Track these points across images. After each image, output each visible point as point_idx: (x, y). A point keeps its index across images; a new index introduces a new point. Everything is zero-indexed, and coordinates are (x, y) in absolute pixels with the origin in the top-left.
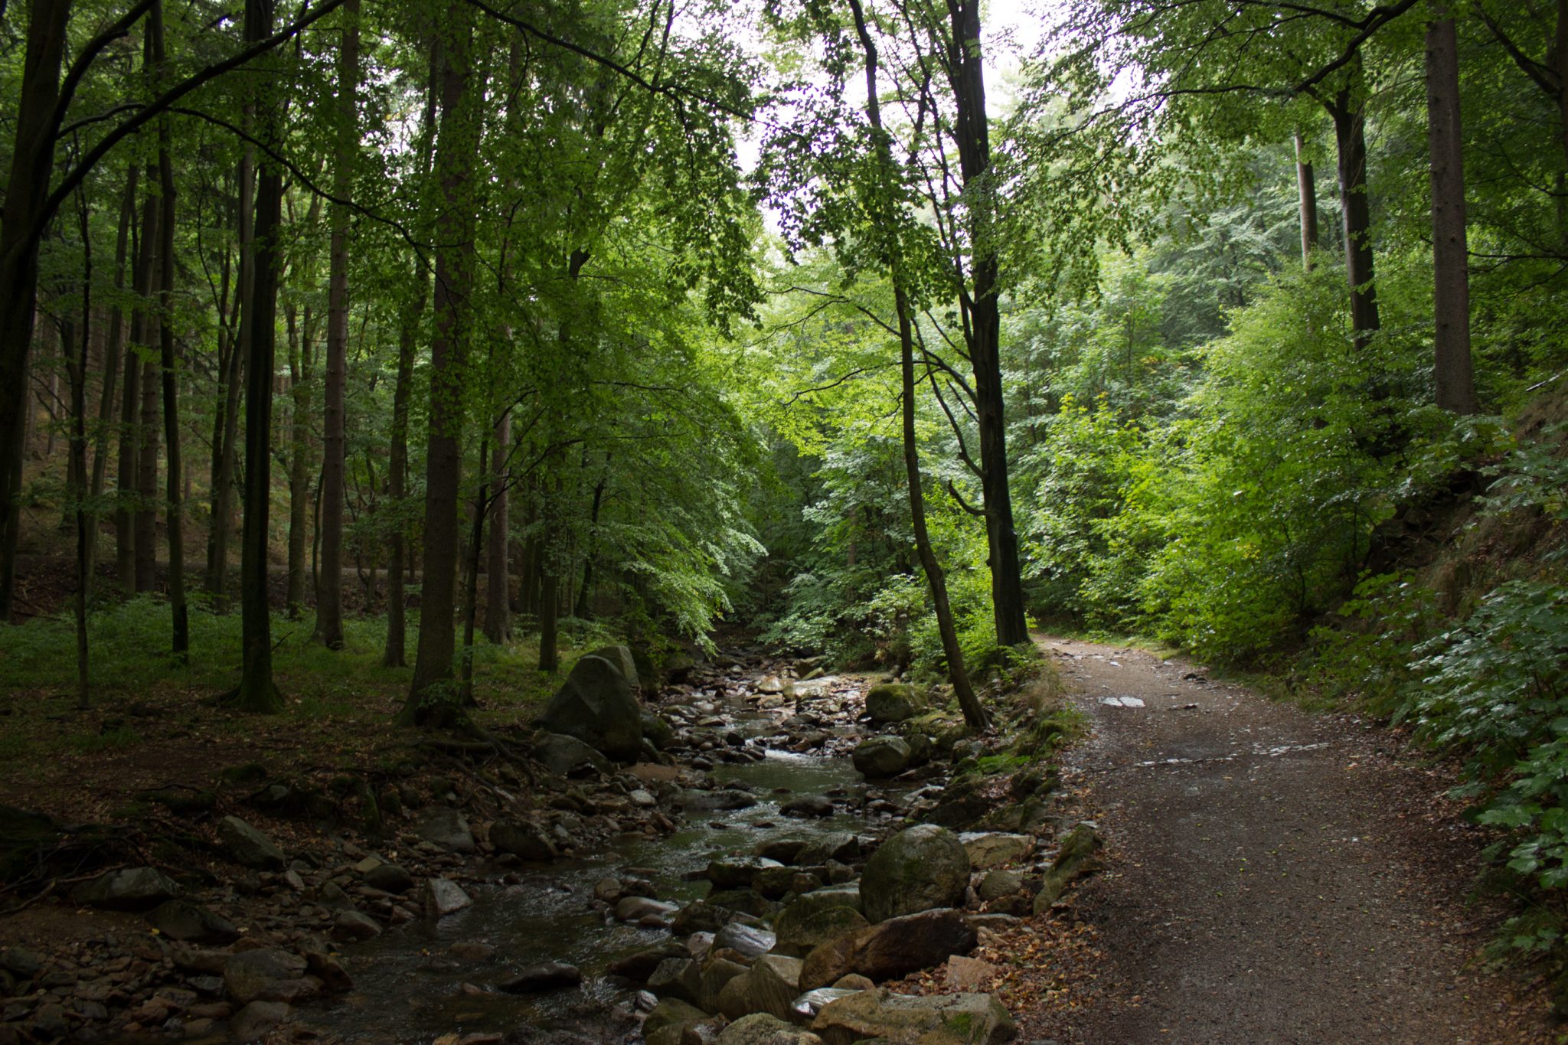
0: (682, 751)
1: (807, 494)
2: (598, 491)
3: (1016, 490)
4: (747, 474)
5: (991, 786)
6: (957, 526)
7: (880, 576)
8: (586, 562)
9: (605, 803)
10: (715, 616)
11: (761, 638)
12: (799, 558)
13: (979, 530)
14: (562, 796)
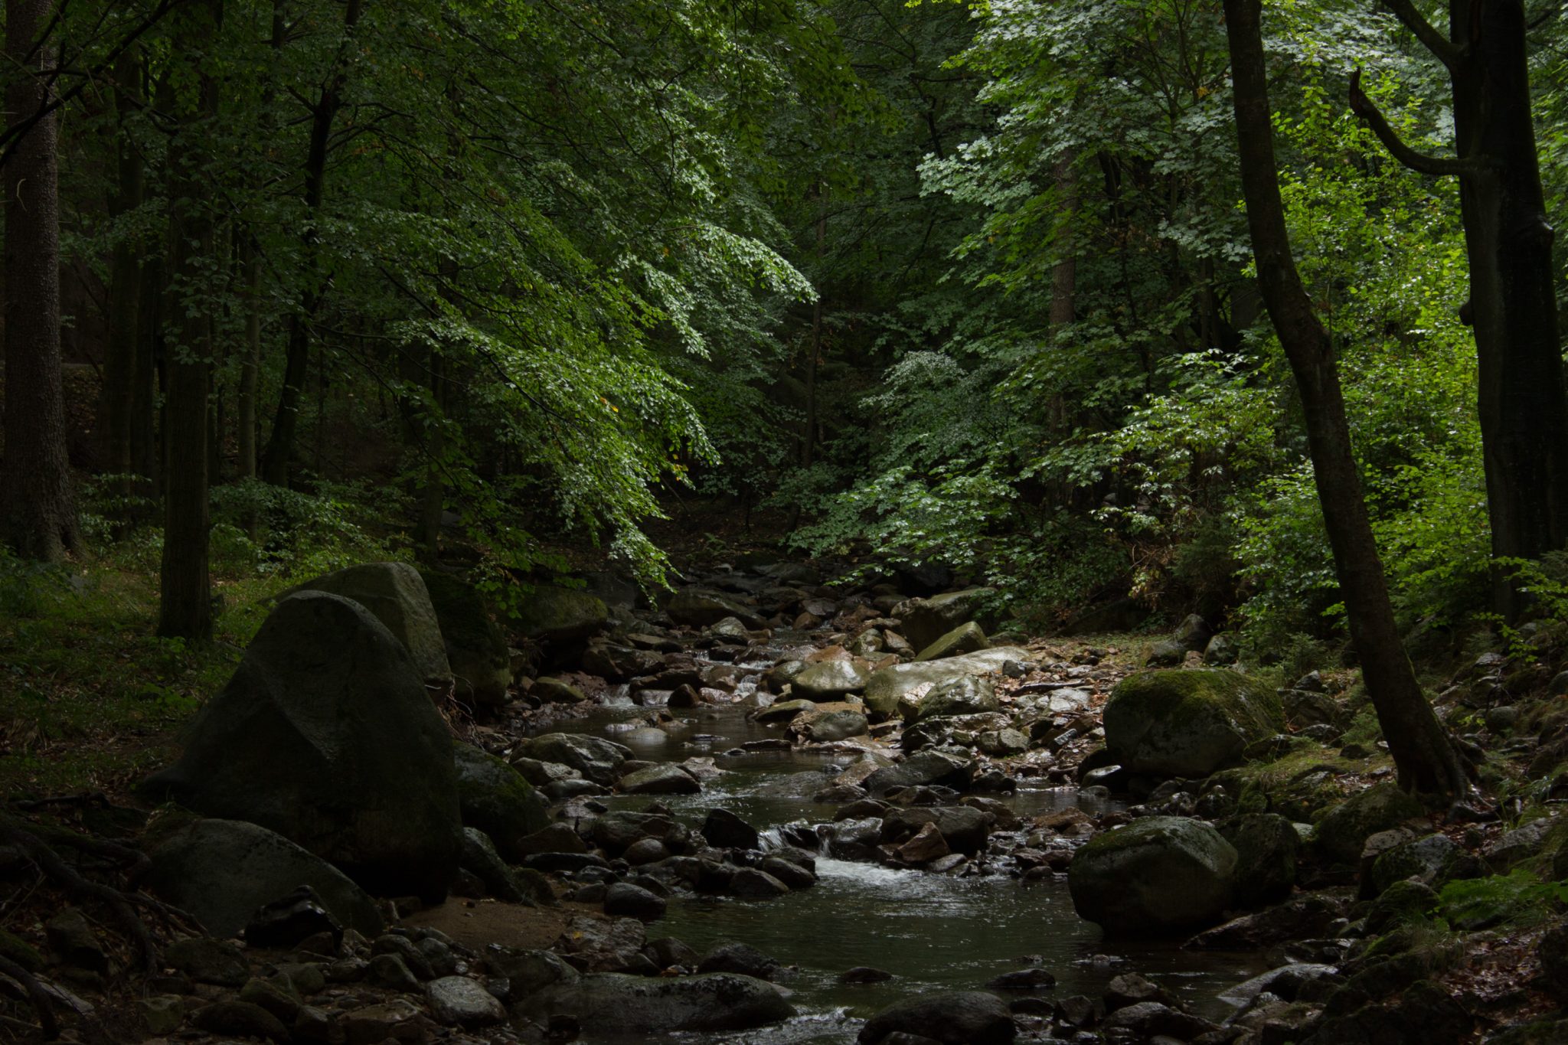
0: (578, 864)
1: (930, 118)
2: (323, 113)
3: (1550, 99)
4: (757, 57)
5: (1478, 963)
6: (1373, 209)
7: (1144, 357)
8: (293, 322)
9: (356, 1015)
10: (666, 474)
11: (799, 539)
12: (907, 307)
13: (1436, 217)
14: (231, 998)
